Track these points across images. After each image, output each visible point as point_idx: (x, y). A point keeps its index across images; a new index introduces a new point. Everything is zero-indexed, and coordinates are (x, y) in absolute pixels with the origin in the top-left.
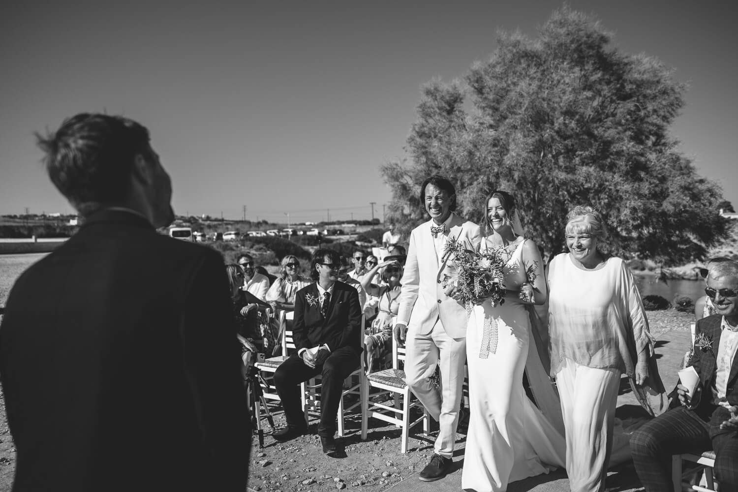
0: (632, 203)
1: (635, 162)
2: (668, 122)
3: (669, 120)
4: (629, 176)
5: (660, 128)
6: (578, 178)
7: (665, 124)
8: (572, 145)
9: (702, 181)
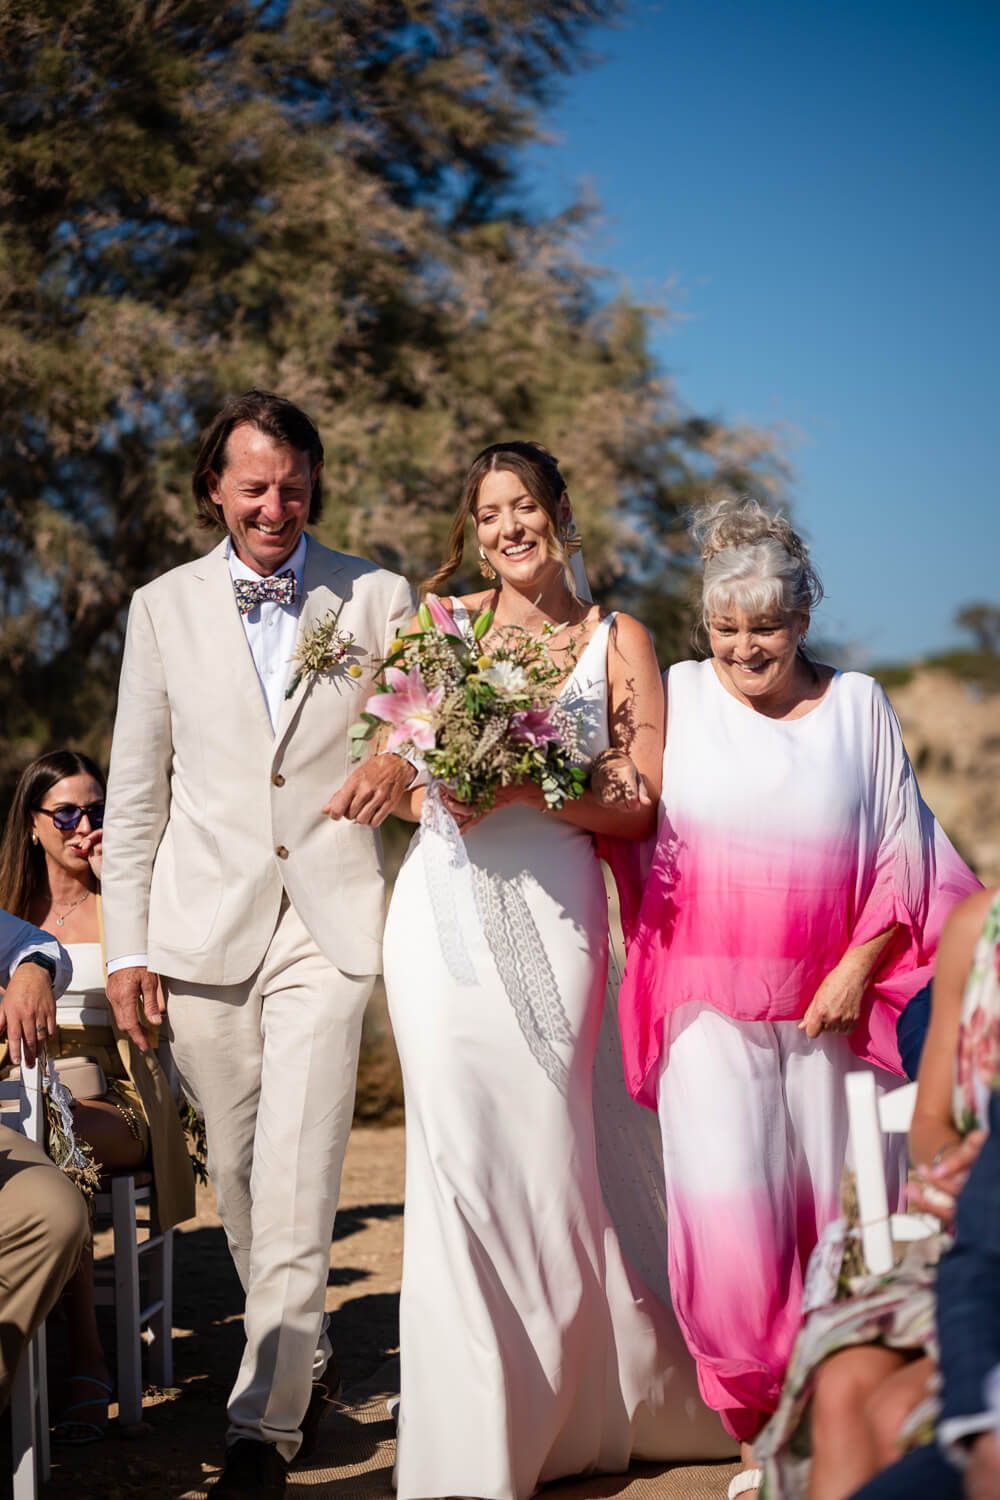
0: (378, 520)
1: (383, 298)
2: (538, 95)
3: (543, 84)
4: (358, 371)
5: (502, 124)
6: (88, 368)
7: (526, 104)
8: (57, 170)
9: (698, 430)
